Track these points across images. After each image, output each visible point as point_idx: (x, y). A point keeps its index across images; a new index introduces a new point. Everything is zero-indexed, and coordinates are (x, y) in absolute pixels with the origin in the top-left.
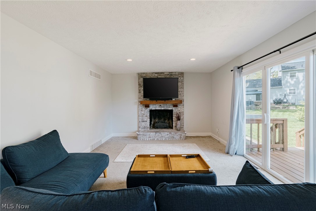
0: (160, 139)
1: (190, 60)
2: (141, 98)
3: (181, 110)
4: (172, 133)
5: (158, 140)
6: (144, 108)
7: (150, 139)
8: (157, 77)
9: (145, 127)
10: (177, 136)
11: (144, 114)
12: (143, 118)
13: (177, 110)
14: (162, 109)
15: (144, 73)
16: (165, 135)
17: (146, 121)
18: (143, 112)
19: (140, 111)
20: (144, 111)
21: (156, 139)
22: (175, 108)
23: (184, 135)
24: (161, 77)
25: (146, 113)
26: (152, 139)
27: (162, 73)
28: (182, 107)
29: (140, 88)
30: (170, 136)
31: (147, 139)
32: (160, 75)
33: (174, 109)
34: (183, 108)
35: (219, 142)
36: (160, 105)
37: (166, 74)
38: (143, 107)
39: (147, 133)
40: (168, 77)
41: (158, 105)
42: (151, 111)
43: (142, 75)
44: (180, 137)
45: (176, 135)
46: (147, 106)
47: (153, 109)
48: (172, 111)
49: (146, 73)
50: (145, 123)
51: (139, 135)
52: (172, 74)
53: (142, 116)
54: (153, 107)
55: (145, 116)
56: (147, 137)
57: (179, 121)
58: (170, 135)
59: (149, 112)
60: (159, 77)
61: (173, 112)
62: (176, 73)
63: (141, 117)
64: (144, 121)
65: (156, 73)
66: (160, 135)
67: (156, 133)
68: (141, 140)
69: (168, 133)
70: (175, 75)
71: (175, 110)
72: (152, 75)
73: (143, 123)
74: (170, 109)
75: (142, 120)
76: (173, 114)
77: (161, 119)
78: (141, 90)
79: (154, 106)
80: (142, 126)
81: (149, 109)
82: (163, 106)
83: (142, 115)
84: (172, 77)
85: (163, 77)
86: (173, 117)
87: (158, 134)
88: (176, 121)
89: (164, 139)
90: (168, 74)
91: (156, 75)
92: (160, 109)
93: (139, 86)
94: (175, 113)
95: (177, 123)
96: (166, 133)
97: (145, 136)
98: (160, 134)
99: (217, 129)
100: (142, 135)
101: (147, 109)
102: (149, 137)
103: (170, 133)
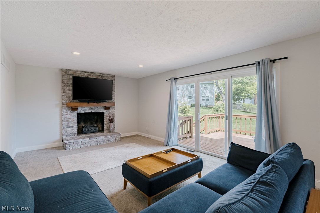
0: (94, 145)
1: (138, 66)
2: (66, 99)
3: (113, 113)
4: (108, 136)
5: (92, 146)
6: (69, 112)
7: (82, 146)
8: (87, 77)
9: (71, 133)
10: (112, 139)
11: (70, 119)
12: (68, 123)
13: (108, 112)
14: (93, 111)
15: (70, 70)
16: (99, 139)
17: (73, 127)
18: (68, 116)
19: (65, 115)
20: (70, 114)
21: (89, 145)
22: (107, 110)
23: (119, 136)
24: (91, 77)
25: (73, 117)
26: (85, 146)
27: (92, 73)
28: (113, 109)
29: (64, 88)
30: (105, 140)
31: (79, 147)
32: (90, 75)
33: (105, 111)
34: (114, 111)
35: (149, 138)
36: (90, 107)
37: (97, 75)
38: (69, 110)
39: (78, 140)
40: (99, 78)
41: (88, 107)
42: (79, 114)
43: (67, 72)
44: (116, 139)
45: (112, 137)
46: (74, 109)
47: (82, 112)
48: (103, 113)
49: (73, 70)
50: (71, 129)
51: (69, 144)
52: (103, 75)
53: (67, 121)
54: (81, 110)
55: (71, 120)
56: (78, 144)
57: (112, 124)
58: (106, 138)
59: (77, 116)
60: (89, 77)
61: (105, 115)
62: (108, 75)
63: (65, 122)
64: (69, 127)
65: (86, 72)
66: (95, 140)
67: (90, 138)
68: (71, 149)
69: (104, 137)
70: (107, 77)
71: (107, 113)
72: (81, 74)
73: (68, 129)
74: (101, 111)
75: (67, 125)
76: (105, 117)
77: (87, 123)
78: (66, 90)
79: (83, 109)
80: (66, 133)
81: (76, 112)
82: (94, 109)
83: (67, 119)
84: (104, 78)
85: (94, 77)
86: (105, 120)
87: (92, 139)
88: (108, 124)
89: (99, 144)
90: (100, 75)
91: (86, 74)
92: (90, 111)
93: (64, 85)
94: (106, 115)
95: (111, 126)
96: (102, 137)
97: (76, 143)
98: (95, 138)
99: (147, 128)
100: (72, 143)
101: (73, 112)
102: (82, 144)
103: (106, 136)
